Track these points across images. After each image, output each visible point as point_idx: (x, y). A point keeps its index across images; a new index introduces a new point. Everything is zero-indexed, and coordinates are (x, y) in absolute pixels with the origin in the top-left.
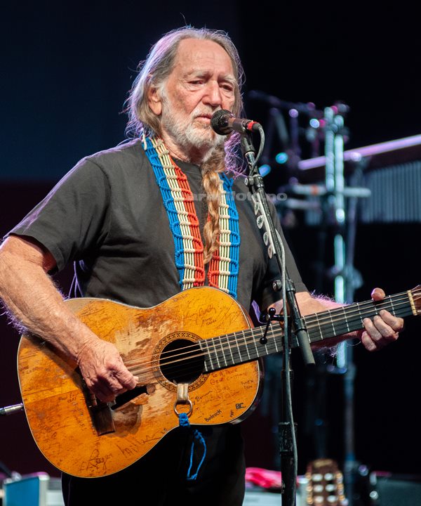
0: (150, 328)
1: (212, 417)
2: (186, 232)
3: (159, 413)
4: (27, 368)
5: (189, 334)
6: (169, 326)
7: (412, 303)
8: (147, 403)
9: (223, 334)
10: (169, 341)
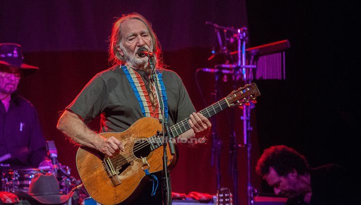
0: (126, 139)
1: (158, 168)
2: (143, 99)
4: (81, 168)
6: (134, 137)
7: (227, 102)
8: (132, 169)
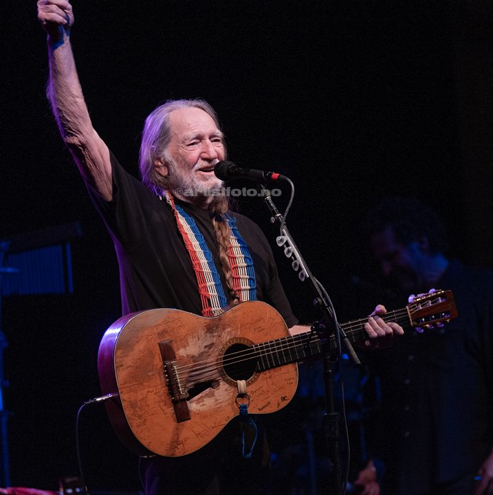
0: (215, 334)
1: (264, 407)
3: (224, 404)
4: (122, 366)
5: (245, 339)
6: (229, 333)
7: (410, 316)
8: (214, 396)
9: (270, 340)
10: (229, 345)
